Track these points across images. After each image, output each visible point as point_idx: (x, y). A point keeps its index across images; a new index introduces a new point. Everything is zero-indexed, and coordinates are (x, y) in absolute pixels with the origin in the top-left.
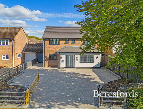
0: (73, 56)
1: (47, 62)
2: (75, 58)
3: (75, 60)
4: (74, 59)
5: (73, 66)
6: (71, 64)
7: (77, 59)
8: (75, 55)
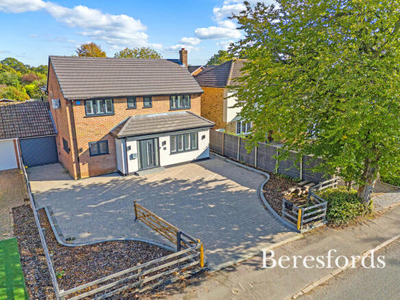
0: (156, 140)
1: (83, 164)
2: (161, 145)
3: (161, 150)
4: (159, 148)
5: (157, 164)
6: (153, 161)
7: (165, 146)
8: (160, 138)
